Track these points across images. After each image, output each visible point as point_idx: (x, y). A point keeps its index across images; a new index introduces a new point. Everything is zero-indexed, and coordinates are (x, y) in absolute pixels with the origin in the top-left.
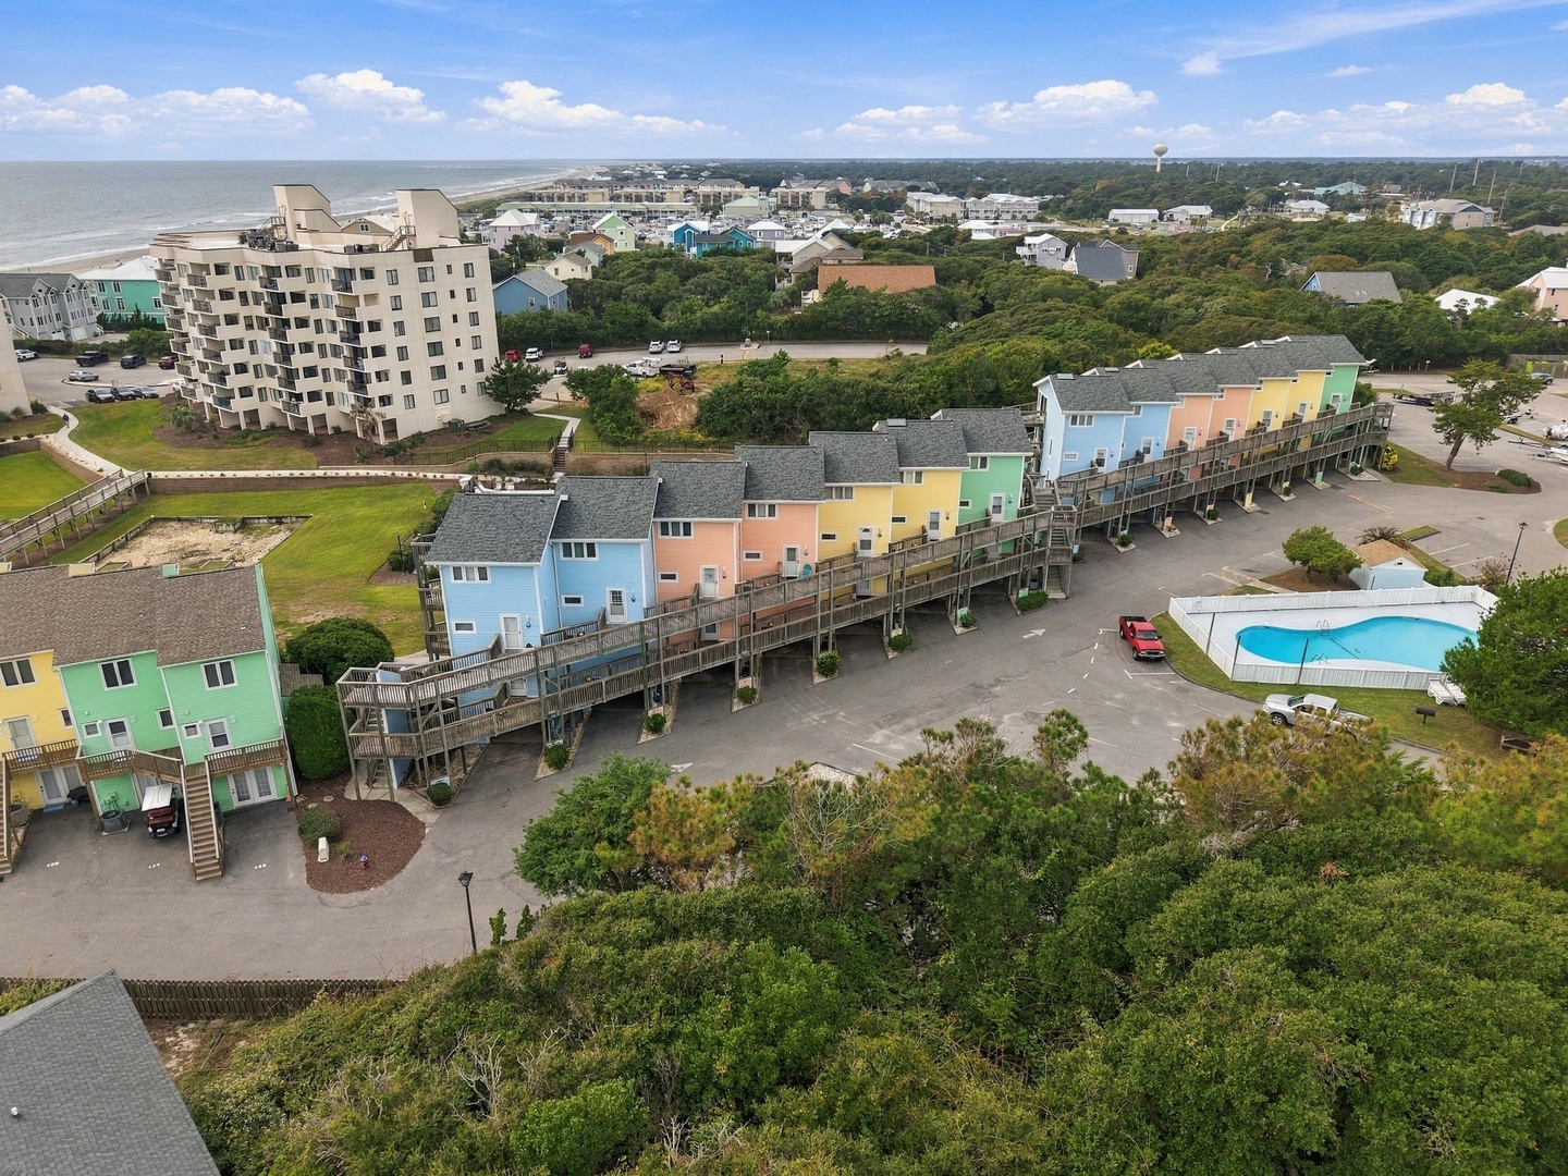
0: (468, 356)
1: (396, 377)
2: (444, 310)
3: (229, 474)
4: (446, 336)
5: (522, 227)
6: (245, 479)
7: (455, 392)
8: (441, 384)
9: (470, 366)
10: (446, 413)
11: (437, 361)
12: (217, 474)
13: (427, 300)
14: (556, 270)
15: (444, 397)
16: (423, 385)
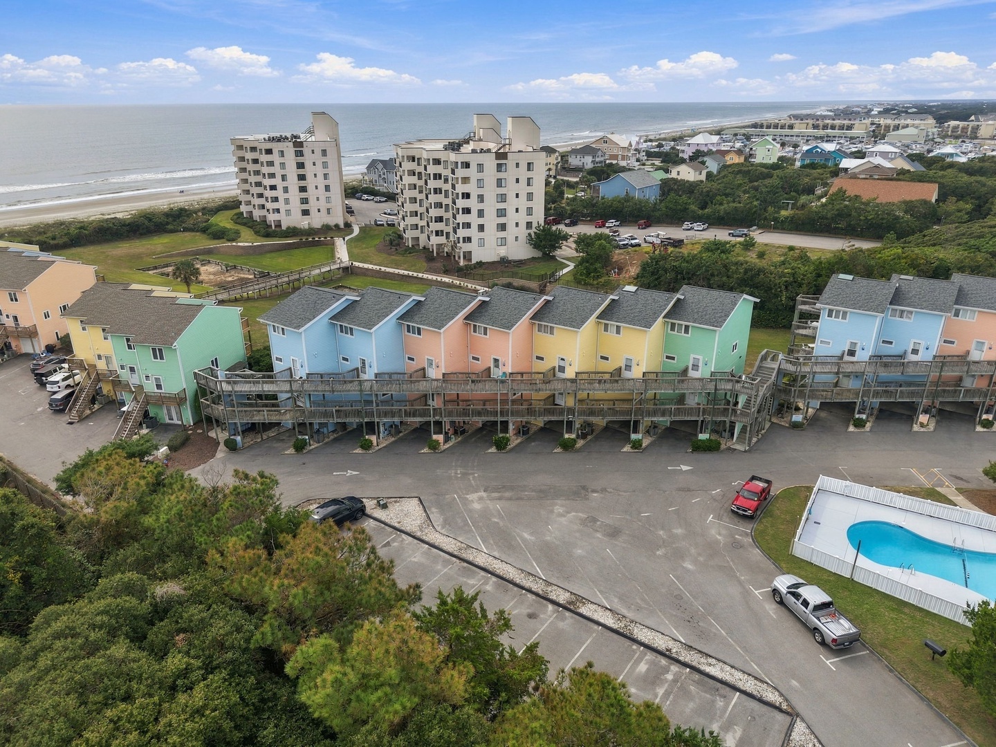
0: (523, 218)
1: (474, 227)
2: (511, 189)
3: (383, 269)
4: (510, 206)
5: (706, 145)
6: (389, 273)
7: (511, 239)
8: (502, 234)
9: (523, 225)
10: (503, 252)
11: (502, 220)
12: (378, 268)
13: (499, 183)
14: (678, 172)
15: (503, 242)
16: (491, 233)
